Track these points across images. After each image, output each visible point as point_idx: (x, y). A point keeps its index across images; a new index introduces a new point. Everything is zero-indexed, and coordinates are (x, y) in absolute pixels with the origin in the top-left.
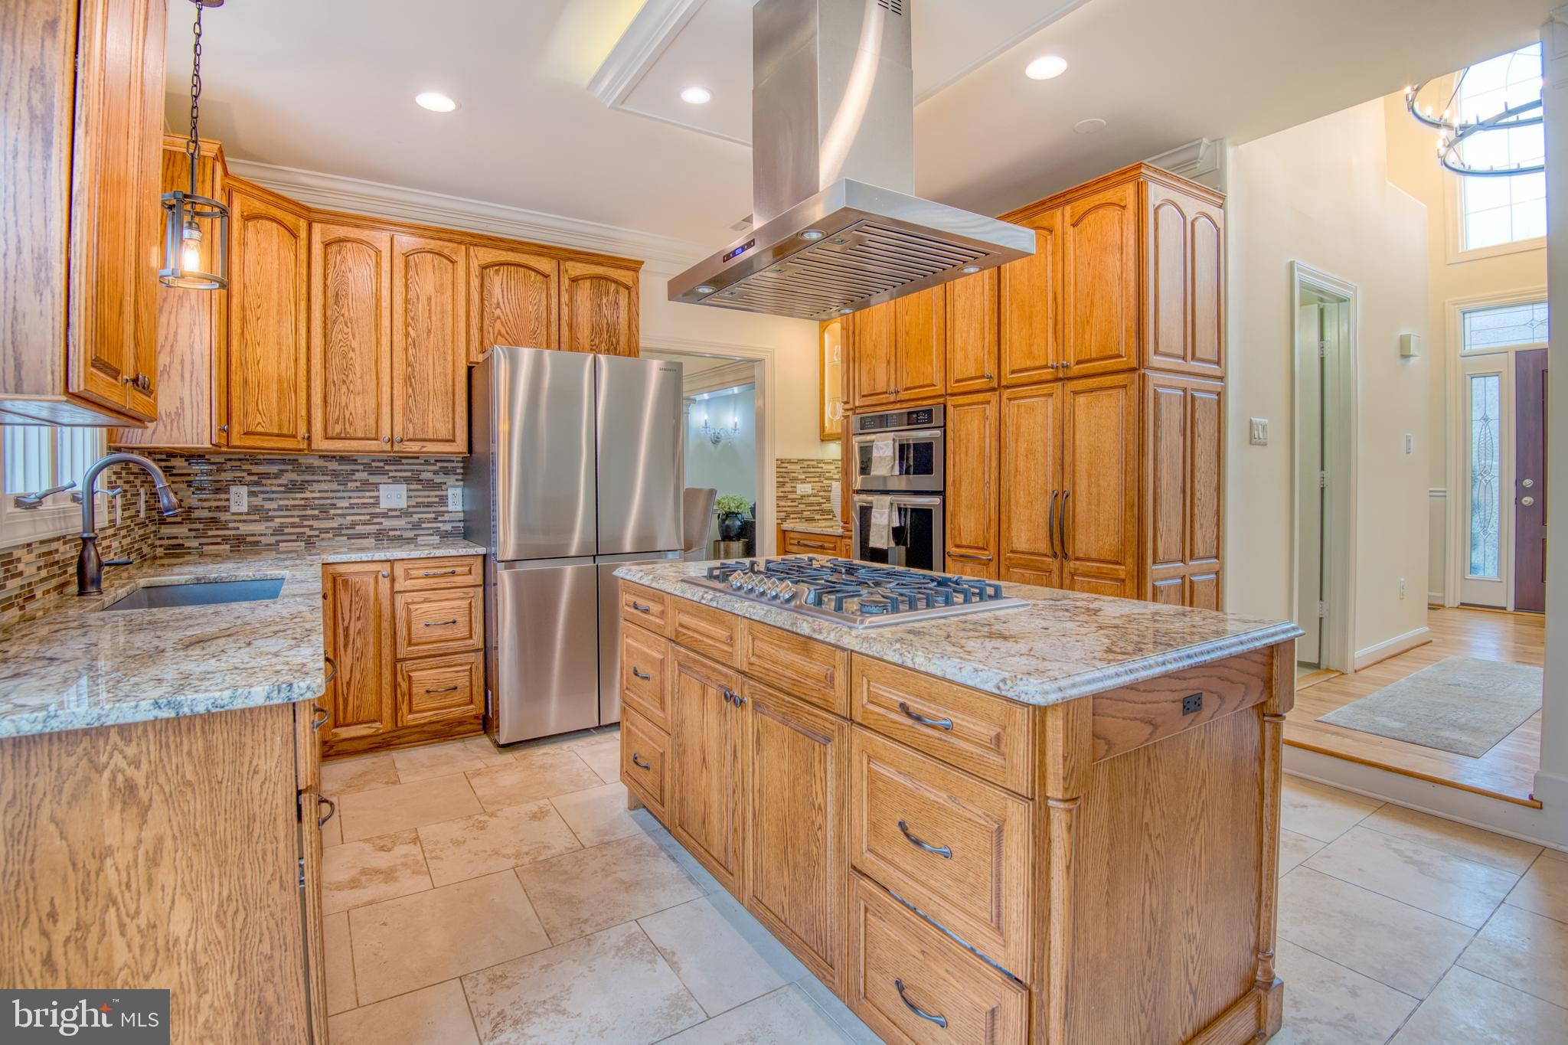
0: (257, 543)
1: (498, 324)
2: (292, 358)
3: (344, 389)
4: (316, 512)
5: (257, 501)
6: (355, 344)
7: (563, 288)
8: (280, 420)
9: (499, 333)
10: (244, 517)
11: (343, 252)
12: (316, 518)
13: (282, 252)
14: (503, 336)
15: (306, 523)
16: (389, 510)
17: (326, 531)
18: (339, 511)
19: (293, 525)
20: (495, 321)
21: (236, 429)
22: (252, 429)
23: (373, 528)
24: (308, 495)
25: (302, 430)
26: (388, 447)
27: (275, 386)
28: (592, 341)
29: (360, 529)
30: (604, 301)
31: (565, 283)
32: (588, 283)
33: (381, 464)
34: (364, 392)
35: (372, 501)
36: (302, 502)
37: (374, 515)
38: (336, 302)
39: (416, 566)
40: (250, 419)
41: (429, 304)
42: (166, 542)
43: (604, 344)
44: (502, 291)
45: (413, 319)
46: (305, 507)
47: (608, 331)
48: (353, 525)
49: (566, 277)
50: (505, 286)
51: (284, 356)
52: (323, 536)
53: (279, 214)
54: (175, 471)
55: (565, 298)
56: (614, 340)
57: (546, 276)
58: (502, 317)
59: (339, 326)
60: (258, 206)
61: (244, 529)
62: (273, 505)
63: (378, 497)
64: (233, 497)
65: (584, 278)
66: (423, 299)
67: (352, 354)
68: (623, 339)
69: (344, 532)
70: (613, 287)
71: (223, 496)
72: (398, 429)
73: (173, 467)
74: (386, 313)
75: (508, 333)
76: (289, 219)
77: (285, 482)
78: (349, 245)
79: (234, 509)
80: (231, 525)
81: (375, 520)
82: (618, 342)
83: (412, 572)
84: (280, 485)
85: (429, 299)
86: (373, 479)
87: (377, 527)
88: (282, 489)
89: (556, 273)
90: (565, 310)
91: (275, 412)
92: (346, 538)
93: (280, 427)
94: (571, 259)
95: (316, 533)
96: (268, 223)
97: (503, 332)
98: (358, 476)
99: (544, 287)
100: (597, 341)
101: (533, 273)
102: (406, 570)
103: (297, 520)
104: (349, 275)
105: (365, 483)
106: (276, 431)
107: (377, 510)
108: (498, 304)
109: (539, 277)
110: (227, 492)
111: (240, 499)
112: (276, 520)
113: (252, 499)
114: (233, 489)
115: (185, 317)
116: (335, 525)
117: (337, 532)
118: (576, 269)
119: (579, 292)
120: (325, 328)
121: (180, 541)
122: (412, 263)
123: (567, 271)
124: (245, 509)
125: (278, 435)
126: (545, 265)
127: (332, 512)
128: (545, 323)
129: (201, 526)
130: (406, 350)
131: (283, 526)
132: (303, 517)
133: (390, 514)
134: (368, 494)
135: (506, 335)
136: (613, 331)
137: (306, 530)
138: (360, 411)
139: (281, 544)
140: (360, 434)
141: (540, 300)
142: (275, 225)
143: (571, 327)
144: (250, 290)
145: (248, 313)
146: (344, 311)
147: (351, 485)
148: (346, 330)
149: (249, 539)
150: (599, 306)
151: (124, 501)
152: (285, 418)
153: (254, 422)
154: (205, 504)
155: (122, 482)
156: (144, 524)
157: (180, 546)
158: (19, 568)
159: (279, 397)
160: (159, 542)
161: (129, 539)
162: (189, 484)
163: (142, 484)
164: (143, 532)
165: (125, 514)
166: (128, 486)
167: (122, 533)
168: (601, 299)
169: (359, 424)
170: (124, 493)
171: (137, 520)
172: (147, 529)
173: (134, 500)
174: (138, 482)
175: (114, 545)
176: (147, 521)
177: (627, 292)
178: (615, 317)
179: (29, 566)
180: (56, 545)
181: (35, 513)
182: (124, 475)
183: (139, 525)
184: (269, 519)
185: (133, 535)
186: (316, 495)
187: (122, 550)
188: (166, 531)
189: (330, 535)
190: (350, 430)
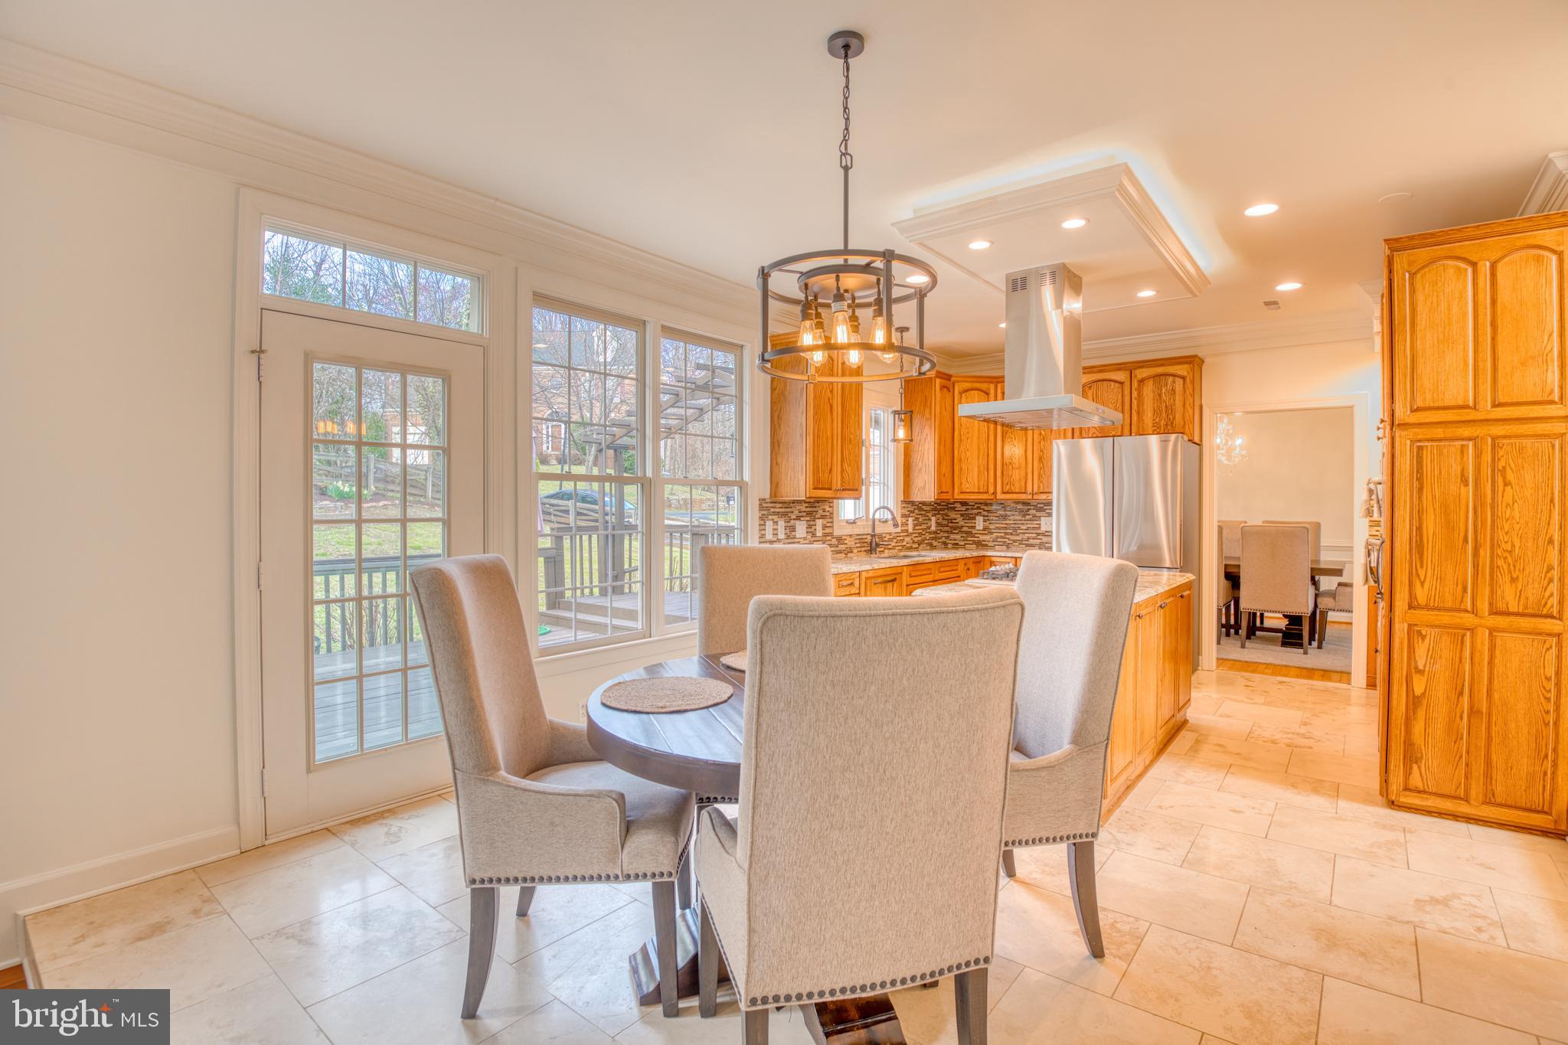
0: (986, 545)
2: (986, 454)
4: (1011, 531)
5: (987, 523)
6: (1016, 443)
7: (1133, 388)
8: (979, 485)
10: (981, 532)
12: (1012, 534)
15: (1007, 536)
16: (1046, 532)
17: (1015, 541)
18: (1022, 531)
19: (1002, 537)
21: (956, 491)
22: (964, 490)
23: (1038, 541)
24: (1008, 522)
25: (991, 490)
26: (1030, 497)
27: (976, 470)
28: (1155, 423)
29: (1031, 541)
30: (1164, 390)
31: (1135, 384)
32: (1151, 382)
33: (1042, 506)
34: (1019, 468)
35: (1037, 526)
36: (1005, 526)
37: (1038, 534)
40: (963, 486)
43: (1163, 420)
46: (1006, 528)
47: (1165, 412)
48: (1029, 538)
49: (1136, 380)
50: (1095, 395)
51: (982, 453)
52: (1014, 544)
53: (978, 385)
54: (956, 509)
55: (1135, 394)
56: (1171, 417)
57: (1122, 383)
59: (1010, 434)
60: (968, 385)
61: (982, 538)
62: (993, 526)
63: (1040, 524)
64: (977, 522)
65: (1148, 378)
67: (1015, 448)
68: (1178, 415)
69: (1024, 542)
70: (1171, 378)
71: (974, 521)
72: (1036, 487)
76: (984, 386)
77: (998, 515)
79: (977, 528)
80: (976, 535)
81: (1039, 537)
82: (1174, 418)
84: (996, 516)
86: (1038, 514)
87: (1040, 541)
88: (997, 518)
89: (1129, 379)
90: (1135, 402)
91: (977, 481)
92: (1024, 546)
93: (979, 489)
94: (1139, 367)
95: (1011, 542)
96: (972, 392)
98: (1031, 512)
99: (1120, 390)
100: (1157, 420)
101: (1112, 383)
103: (1003, 534)
105: (1034, 516)
106: (977, 490)
107: (1039, 532)
109: (1117, 385)
110: (974, 519)
111: (980, 524)
112: (994, 534)
113: (985, 523)
114: (977, 518)
115: (926, 446)
116: (1020, 539)
117: (1021, 542)
118: (1141, 373)
119: (1145, 389)
120: (1003, 437)
123: (1136, 376)
124: (981, 528)
125: (979, 492)
126: (1121, 376)
127: (1018, 531)
129: (965, 535)
130: (1040, 442)
131: (997, 537)
132: (1006, 534)
133: (1047, 534)
134: (1036, 522)
136: (1169, 411)
137: (1007, 540)
138: (1018, 478)
139: (996, 547)
140: (1017, 491)
141: (1117, 400)
142: (976, 392)
143: (1138, 413)
145: (963, 437)
147: (1028, 517)
148: (1012, 436)
149: (983, 543)
150: (1160, 395)
151: (916, 522)
152: (982, 483)
153: (966, 487)
154: (967, 525)
155: (914, 515)
156: (935, 533)
157: (957, 544)
158: (846, 542)
159: (978, 475)
160: (950, 542)
161: (920, 538)
162: (962, 515)
163: (934, 515)
164: (933, 536)
165: (917, 528)
166: (920, 516)
167: (914, 535)
168: (1161, 390)
169: (1017, 485)
170: (917, 519)
171: (928, 531)
172: (938, 535)
173: (926, 522)
174: (930, 515)
175: (906, 539)
176: (939, 532)
177: (1182, 381)
178: (1172, 400)
179: (850, 542)
180: (865, 536)
181: (854, 525)
182: (916, 511)
183: (930, 533)
184: (992, 533)
185: (923, 537)
186: (1011, 522)
187: (914, 542)
188: (952, 536)
189: (1017, 544)
190: (1013, 488)
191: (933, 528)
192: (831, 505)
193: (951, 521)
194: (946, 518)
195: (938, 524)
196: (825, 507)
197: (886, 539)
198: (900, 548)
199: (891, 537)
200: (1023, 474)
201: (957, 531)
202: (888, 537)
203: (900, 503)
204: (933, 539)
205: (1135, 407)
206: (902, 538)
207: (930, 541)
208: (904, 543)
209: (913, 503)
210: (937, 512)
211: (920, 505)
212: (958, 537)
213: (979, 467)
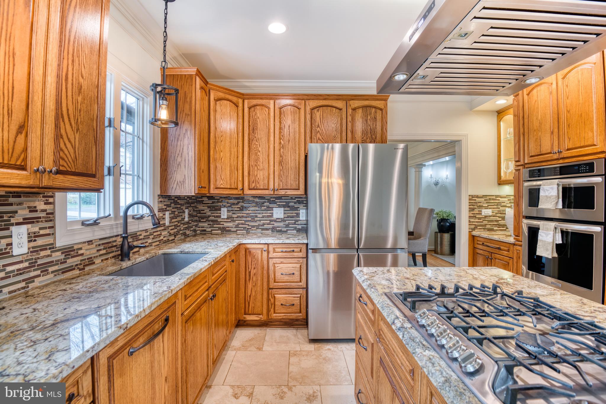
0: (230, 231)
1: (318, 135)
2: (236, 156)
3: (256, 168)
4: (250, 219)
5: (230, 214)
6: (260, 149)
7: (348, 114)
8: (230, 182)
9: (319, 139)
10: (226, 220)
11: (256, 110)
12: (250, 221)
13: (231, 113)
14: (320, 140)
15: (247, 223)
16: (277, 219)
17: (253, 226)
18: (258, 219)
19: (242, 224)
20: (317, 133)
21: (212, 186)
22: (219, 186)
23: (271, 226)
24: (248, 212)
25: (240, 187)
26: (272, 193)
27: (228, 169)
28: (363, 138)
29: (266, 226)
30: (369, 118)
31: (350, 111)
32: (360, 110)
33: (274, 199)
34: (263, 169)
35: (270, 215)
36: (245, 215)
37: (271, 221)
38: (253, 132)
39: (278, 247)
40: (218, 182)
41: (289, 129)
42: (200, 229)
43: (369, 139)
44: (320, 119)
45: (282, 136)
46: (246, 217)
47: (370, 133)
48: (264, 224)
49: (350, 108)
50: (321, 117)
51: (232, 156)
52: (252, 228)
53: (230, 97)
54: (204, 202)
55: (349, 118)
56: (374, 137)
57: (341, 109)
58: (320, 131)
59: (254, 142)
60: (221, 95)
61: (226, 225)
62: (235, 216)
63: (273, 213)
64: (222, 212)
65: (359, 107)
66: (287, 127)
67: (259, 153)
68: (379, 136)
69: (260, 227)
70: (374, 110)
71: (219, 212)
72: (276, 185)
73: (203, 201)
74: (272, 135)
75: (322, 138)
76: (234, 99)
77: (240, 207)
78: (258, 107)
79: (222, 217)
80: (221, 223)
81: (272, 223)
82: (376, 138)
83: (276, 249)
84: (238, 208)
85: (289, 127)
86: (271, 206)
87: (272, 226)
88: (239, 209)
89: (345, 107)
90: (349, 124)
91: (228, 179)
92: (260, 230)
93: (231, 185)
94: (353, 100)
95: (250, 227)
96: (225, 102)
97: (321, 138)
98: (266, 204)
99: (340, 115)
100: (365, 138)
101: (334, 109)
102: (274, 249)
103: (243, 222)
104: (258, 120)
105: (268, 207)
106: (229, 187)
107: (272, 219)
108: (318, 125)
109: (337, 110)
110: (220, 210)
111: (224, 213)
112: (237, 222)
113: (228, 213)
114: (222, 209)
115: (186, 141)
116: (256, 224)
117: (258, 227)
118: (355, 104)
119: (357, 115)
120: (249, 143)
121: (205, 229)
122: (282, 112)
123: (350, 105)
124: (226, 217)
125: (230, 189)
126: (340, 104)
127: (256, 219)
128: (340, 132)
129: (212, 223)
130: (280, 150)
131: (239, 224)
132: (246, 221)
133: (277, 220)
134: (269, 212)
135: (322, 140)
136: (373, 133)
137: (246, 226)
138: (262, 177)
139: (238, 231)
140: (262, 187)
141: (337, 121)
142: (228, 102)
143: (352, 132)
144: (218, 129)
145: (217, 139)
146: (256, 135)
147: (263, 208)
148: (257, 143)
149: (227, 229)
150: (366, 121)
151: (172, 215)
152: (233, 181)
153: (220, 183)
154: (213, 215)
155: (171, 208)
156: (188, 223)
157: (205, 230)
158: (80, 252)
159: (230, 173)
160: (198, 229)
161: (176, 230)
162: (209, 207)
163: (187, 208)
164: (186, 226)
165: (173, 220)
166: (176, 210)
167: (170, 228)
168: (367, 117)
169: (261, 183)
170: (173, 212)
171: (183, 222)
172: (190, 225)
173: (180, 214)
174: (184, 208)
175: (163, 233)
176: (190, 222)
177: (381, 112)
178: (375, 125)
179: (88, 252)
180: (114, 239)
181: (95, 227)
182: (173, 205)
183: (184, 224)
184: (234, 221)
185: (178, 228)
186: (250, 212)
187: (170, 235)
188: (201, 224)
189: (255, 228)
190: (258, 186)
191: (186, 219)
192: (51, 200)
193: (199, 212)
194: (195, 209)
195: (190, 215)
196: (37, 204)
197: (141, 237)
198: (158, 243)
199: (148, 233)
200: (267, 174)
201: (205, 220)
202: (144, 234)
203: (157, 197)
204: (186, 229)
205: (349, 128)
206: (159, 233)
207: (184, 231)
208: (162, 238)
209: (169, 197)
210: (189, 205)
211: (176, 199)
212: (205, 225)
213: (230, 166)
